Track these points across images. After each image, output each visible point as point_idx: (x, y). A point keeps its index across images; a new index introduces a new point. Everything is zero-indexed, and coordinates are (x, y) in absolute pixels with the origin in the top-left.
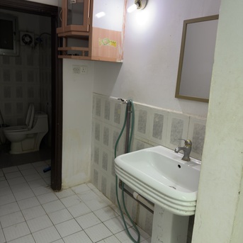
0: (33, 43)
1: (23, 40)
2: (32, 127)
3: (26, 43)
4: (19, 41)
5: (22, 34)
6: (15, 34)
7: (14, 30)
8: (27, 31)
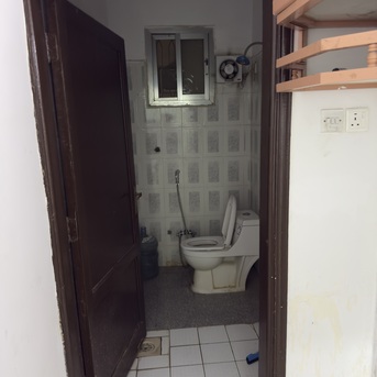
0: (239, 76)
1: (222, 71)
2: (232, 243)
3: (227, 77)
4: (215, 75)
5: (220, 60)
6: (207, 62)
7: (206, 57)
8: (229, 54)
